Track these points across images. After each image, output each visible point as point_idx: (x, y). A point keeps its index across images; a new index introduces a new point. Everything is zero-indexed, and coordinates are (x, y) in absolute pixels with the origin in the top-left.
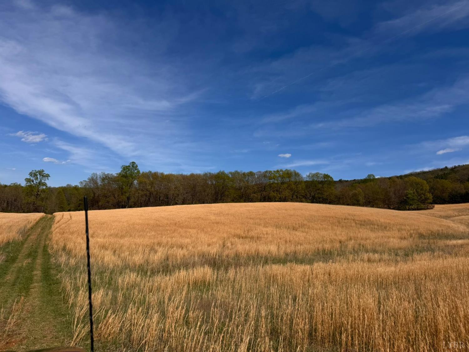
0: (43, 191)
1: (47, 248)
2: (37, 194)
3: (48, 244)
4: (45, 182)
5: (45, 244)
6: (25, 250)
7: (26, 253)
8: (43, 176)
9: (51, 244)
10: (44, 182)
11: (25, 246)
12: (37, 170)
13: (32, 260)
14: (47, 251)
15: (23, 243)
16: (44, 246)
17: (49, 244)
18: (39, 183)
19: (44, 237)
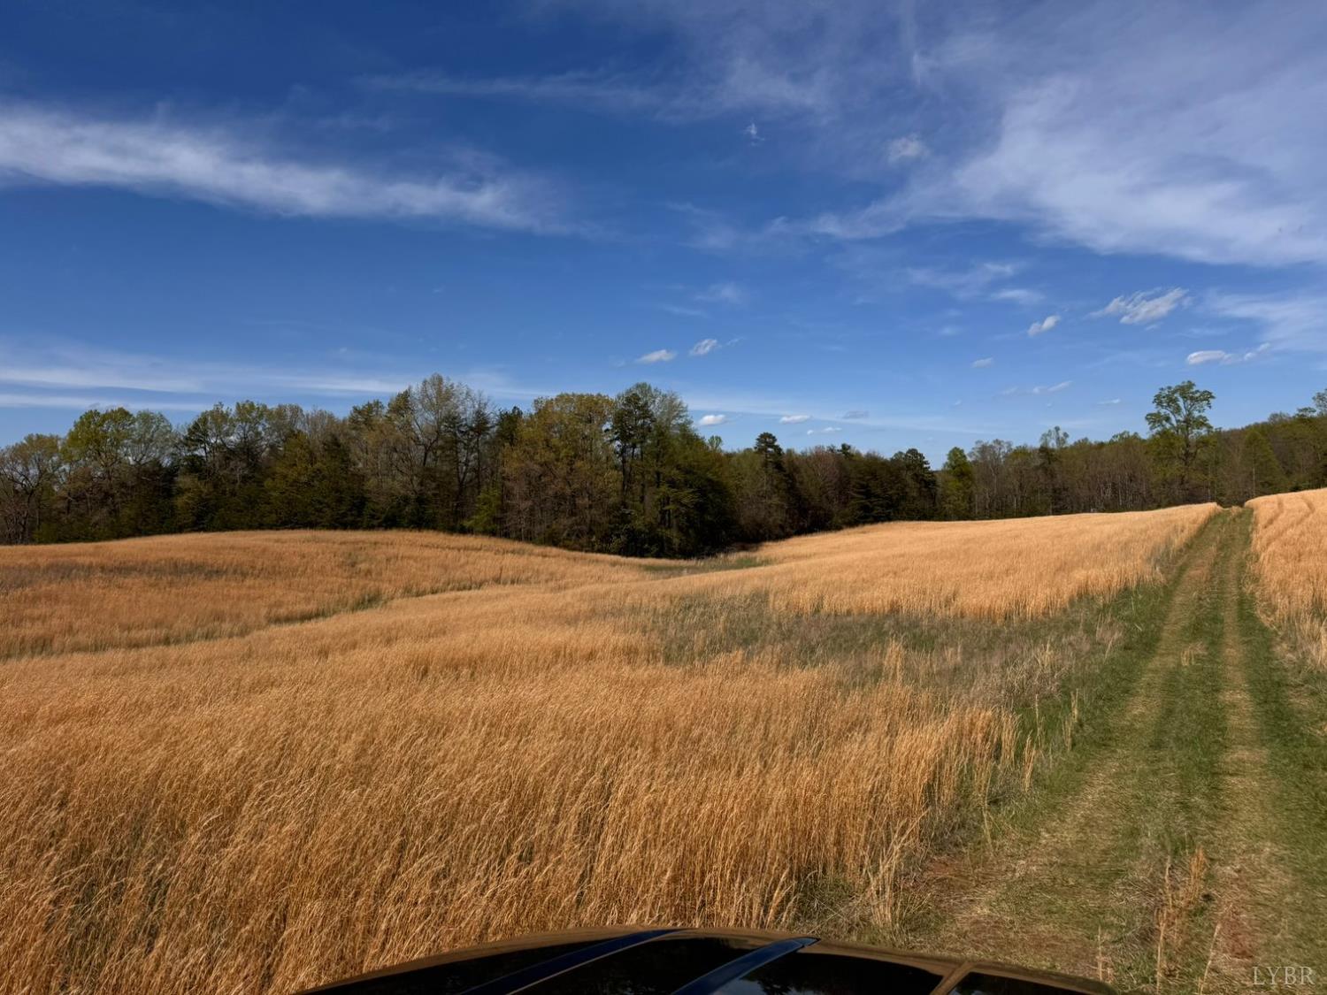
0: (1203, 442)
1: (1251, 608)
2: (1187, 454)
3: (1252, 593)
4: (1203, 414)
5: (1242, 594)
6: (1179, 614)
7: (1186, 623)
8: (1192, 399)
9: (1262, 595)
10: (1200, 416)
11: (1178, 599)
12: (1174, 386)
13: (1207, 649)
14: (1252, 617)
15: (1168, 592)
16: (1241, 603)
17: (1257, 594)
18: (1187, 421)
19: (1233, 573)
